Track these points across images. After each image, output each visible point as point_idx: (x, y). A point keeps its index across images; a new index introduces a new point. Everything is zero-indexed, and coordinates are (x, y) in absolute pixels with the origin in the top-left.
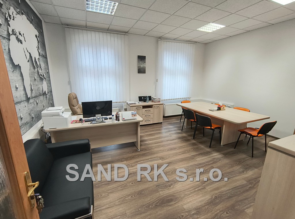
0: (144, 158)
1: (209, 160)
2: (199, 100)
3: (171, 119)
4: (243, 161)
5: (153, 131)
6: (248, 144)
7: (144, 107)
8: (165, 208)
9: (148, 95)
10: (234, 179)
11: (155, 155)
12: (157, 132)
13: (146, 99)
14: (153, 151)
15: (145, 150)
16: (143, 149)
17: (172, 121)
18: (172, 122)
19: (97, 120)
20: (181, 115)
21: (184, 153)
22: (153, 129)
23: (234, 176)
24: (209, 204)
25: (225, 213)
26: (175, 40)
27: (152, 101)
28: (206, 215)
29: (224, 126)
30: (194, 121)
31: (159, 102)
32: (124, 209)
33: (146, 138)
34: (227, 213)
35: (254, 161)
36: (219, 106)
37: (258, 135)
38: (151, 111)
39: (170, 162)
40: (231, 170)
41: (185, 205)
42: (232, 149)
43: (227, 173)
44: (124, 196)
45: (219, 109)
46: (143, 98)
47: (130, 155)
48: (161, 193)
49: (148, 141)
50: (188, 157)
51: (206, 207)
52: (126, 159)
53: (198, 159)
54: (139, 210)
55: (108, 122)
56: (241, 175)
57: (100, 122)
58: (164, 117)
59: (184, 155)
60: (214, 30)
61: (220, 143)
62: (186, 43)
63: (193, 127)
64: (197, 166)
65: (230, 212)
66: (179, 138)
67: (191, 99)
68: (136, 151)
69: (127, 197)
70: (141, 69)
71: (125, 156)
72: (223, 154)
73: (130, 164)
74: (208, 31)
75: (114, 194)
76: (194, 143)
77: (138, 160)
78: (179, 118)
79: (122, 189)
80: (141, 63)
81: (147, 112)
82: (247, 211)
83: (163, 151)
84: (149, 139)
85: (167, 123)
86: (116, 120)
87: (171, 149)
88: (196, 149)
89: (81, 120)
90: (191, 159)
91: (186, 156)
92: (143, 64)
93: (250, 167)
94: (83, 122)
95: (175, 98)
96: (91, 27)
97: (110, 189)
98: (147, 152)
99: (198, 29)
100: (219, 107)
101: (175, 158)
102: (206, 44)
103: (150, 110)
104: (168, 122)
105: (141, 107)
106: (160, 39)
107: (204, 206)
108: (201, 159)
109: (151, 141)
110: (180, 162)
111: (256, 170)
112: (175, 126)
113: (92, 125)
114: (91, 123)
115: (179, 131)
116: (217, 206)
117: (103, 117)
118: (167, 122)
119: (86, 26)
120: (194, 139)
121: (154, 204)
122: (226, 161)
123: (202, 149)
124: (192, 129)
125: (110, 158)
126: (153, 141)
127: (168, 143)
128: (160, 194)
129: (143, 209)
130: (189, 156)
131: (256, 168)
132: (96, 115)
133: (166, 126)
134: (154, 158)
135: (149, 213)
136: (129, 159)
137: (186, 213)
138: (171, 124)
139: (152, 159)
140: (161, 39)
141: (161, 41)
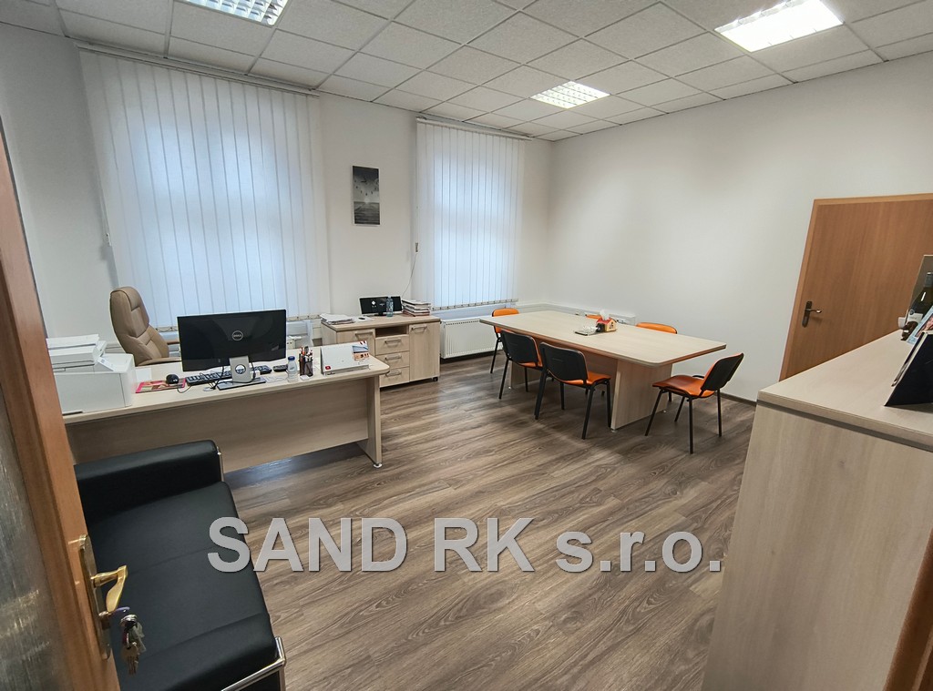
0: (399, 488)
1: (585, 473)
2: (540, 306)
3: (463, 366)
4: (670, 465)
5: (414, 404)
6: (676, 420)
7: (381, 331)
8: (485, 619)
9: (389, 292)
10: (654, 513)
11: (432, 477)
12: (427, 406)
13: (385, 306)
14: (422, 465)
15: (399, 462)
16: (389, 460)
17: (468, 372)
18: (468, 375)
19: (236, 376)
20: (494, 353)
21: (514, 460)
22: (414, 400)
23: (654, 505)
24: (602, 588)
25: (645, 604)
26: (467, 124)
27: (405, 313)
28: (597, 619)
29: (618, 376)
30: (537, 368)
31: (427, 314)
32: (361, 646)
33: (395, 428)
34: (649, 603)
35: (697, 461)
36: (601, 319)
37: (702, 393)
38: (402, 344)
39: (481, 489)
40: (645, 491)
41: (539, 600)
42: (640, 438)
43: (636, 501)
44: (355, 606)
45: (601, 328)
46: (373, 303)
47: (353, 483)
48: (466, 580)
49: (405, 436)
50: (529, 471)
51: (595, 596)
52: (343, 497)
53: (557, 473)
54: (410, 638)
55: (275, 381)
56: (671, 501)
57: (248, 384)
58: (443, 361)
59: (516, 465)
60: (580, 103)
61: (610, 425)
62: (500, 136)
63: (531, 385)
64: (557, 491)
65: (655, 599)
66: (497, 419)
67: (518, 304)
68: (371, 468)
69: (363, 607)
70: (364, 210)
71: (337, 488)
72: (619, 452)
73: (356, 510)
74: (561, 105)
75: (320, 608)
76: (540, 430)
77: (380, 495)
78: (488, 362)
79: (345, 589)
80: (363, 189)
81: (389, 347)
82: (696, 588)
83: (455, 460)
84: (405, 430)
85: (452, 377)
86: (302, 373)
87: (478, 454)
88: (549, 447)
89: (172, 381)
90: (537, 475)
91: (524, 469)
92: (369, 193)
93: (688, 478)
94: (181, 386)
95: (473, 302)
96: (186, 59)
97: (303, 593)
98: (405, 468)
99: (534, 97)
100: (601, 322)
101: (491, 478)
102: (554, 143)
103: (399, 341)
104: (456, 377)
105: (371, 331)
106: (421, 116)
107: (590, 595)
108: (565, 473)
109: (413, 437)
110: (508, 487)
111: (704, 484)
112: (478, 385)
113: (216, 393)
114: (214, 388)
115: (492, 400)
116: (622, 589)
117: (256, 364)
118: (453, 374)
119: (166, 51)
120: (537, 418)
121: (452, 613)
122: (629, 470)
123: (563, 444)
124: (527, 390)
125: (287, 500)
126: (418, 435)
127: (467, 437)
128: (464, 583)
129: (420, 634)
130: (530, 467)
131: (703, 479)
132: (231, 360)
133: (451, 387)
134: (432, 483)
135: (440, 643)
136: (349, 495)
137: (547, 622)
138: (466, 381)
139: (425, 488)
140: (425, 119)
141: (426, 124)
